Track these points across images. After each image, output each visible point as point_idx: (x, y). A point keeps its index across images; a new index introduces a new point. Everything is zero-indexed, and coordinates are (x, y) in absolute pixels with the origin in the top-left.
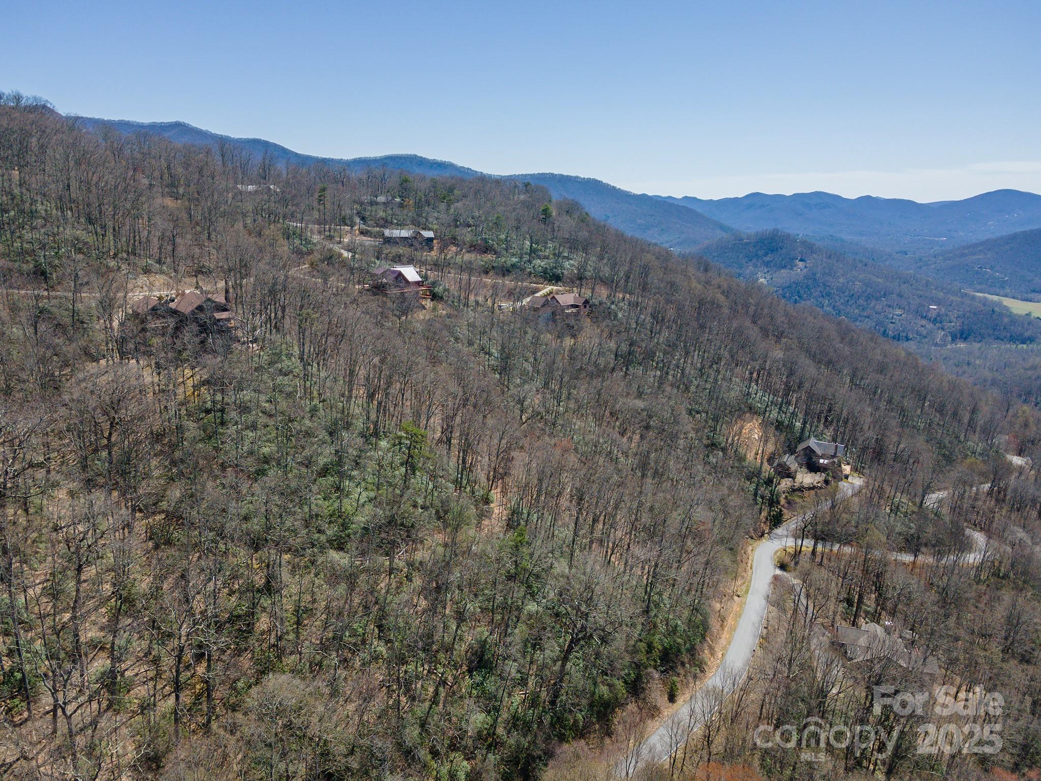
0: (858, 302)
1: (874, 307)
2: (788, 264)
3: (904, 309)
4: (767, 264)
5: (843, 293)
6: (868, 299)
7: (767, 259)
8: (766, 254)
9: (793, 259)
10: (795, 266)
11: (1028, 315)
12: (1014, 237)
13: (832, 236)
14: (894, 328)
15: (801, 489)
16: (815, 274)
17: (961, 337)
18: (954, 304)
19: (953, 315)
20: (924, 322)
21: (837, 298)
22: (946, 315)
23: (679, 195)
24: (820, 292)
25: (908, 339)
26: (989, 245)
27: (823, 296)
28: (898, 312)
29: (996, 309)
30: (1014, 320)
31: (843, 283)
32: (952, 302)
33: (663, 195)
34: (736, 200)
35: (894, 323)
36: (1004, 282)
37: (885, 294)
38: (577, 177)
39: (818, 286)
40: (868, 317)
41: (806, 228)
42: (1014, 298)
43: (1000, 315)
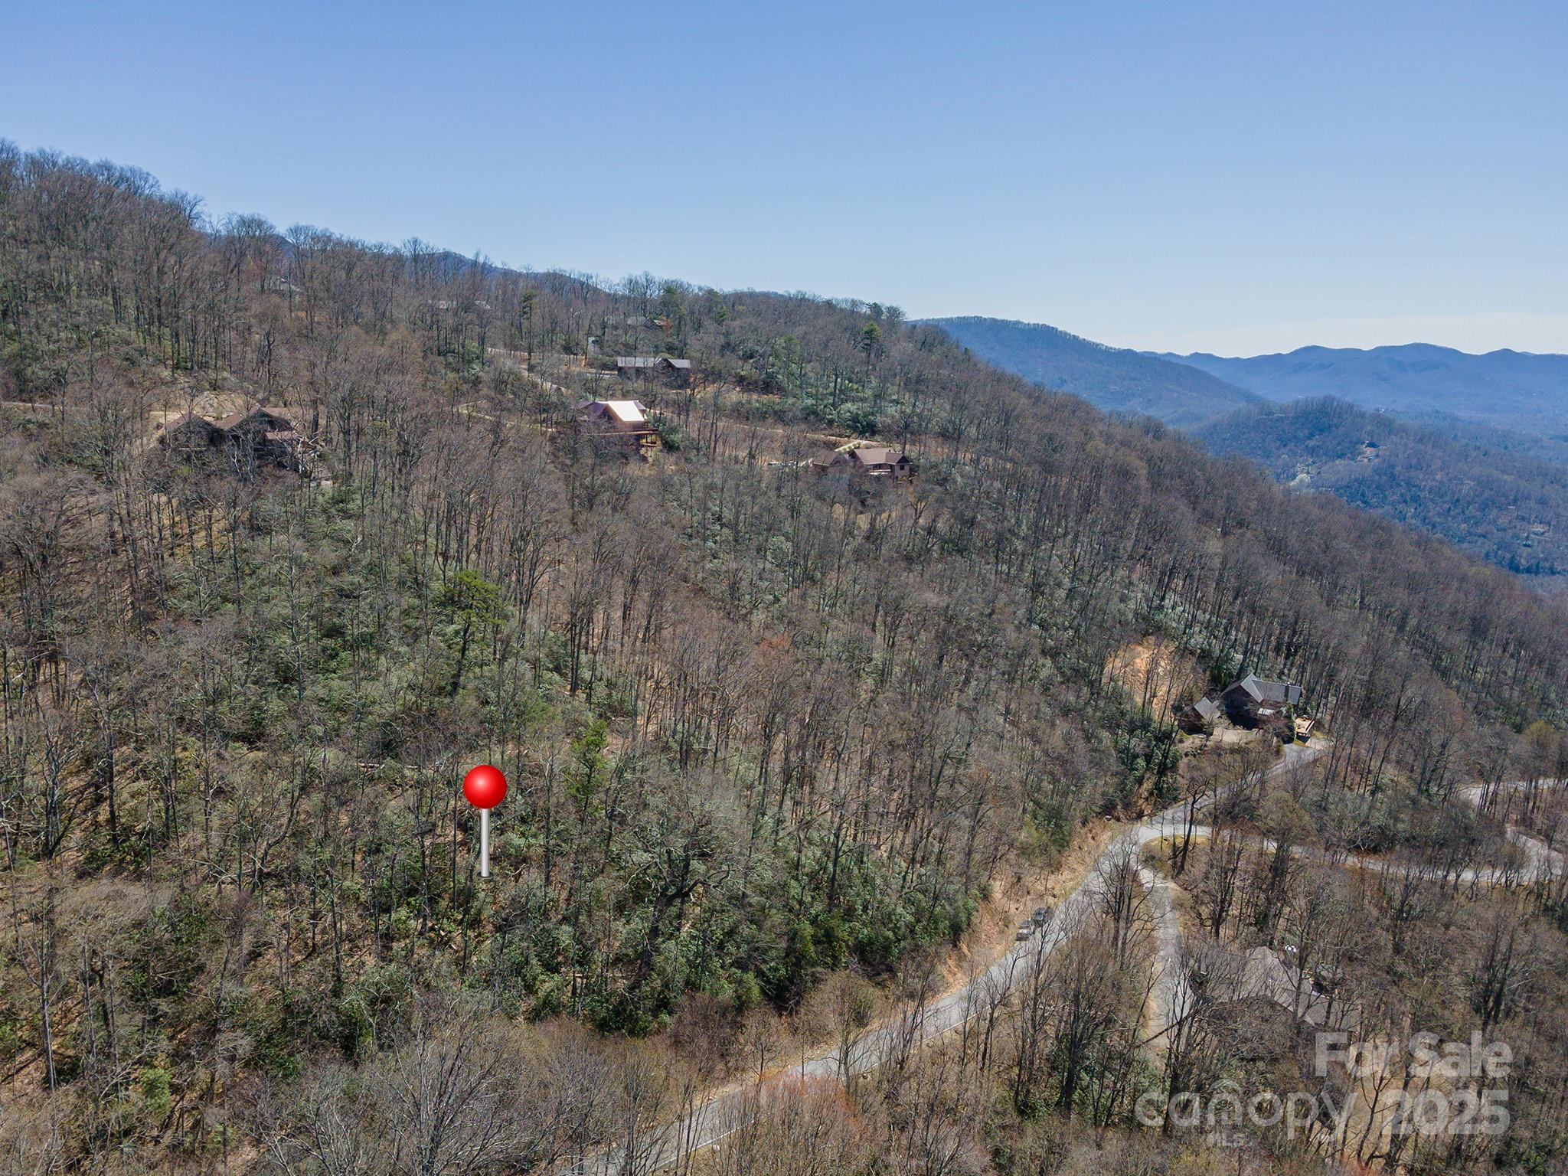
0: (1467, 512)
1: (1495, 521)
2: (1349, 450)
3: (1549, 524)
4: (1312, 451)
5: (1442, 497)
6: (1485, 506)
7: (1311, 443)
8: (1311, 436)
9: (1357, 443)
10: (1360, 454)
13: (1437, 412)
14: (1529, 554)
15: (1216, 751)
16: (1392, 467)
21: (1431, 505)
23: (1185, 352)
24: (1402, 495)
25: (1553, 572)
27: (1405, 502)
31: (1441, 482)
33: (1159, 352)
34: (1278, 357)
35: (1529, 546)
37: (1515, 501)
38: (1018, 323)
39: (1398, 485)
40: (1485, 537)
41: (1394, 401)
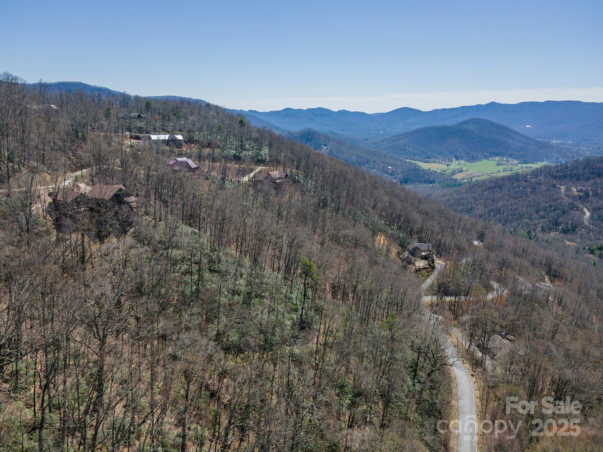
3: (377, 169)
6: (360, 164)
9: (320, 144)
10: (322, 148)
11: (429, 169)
12: (415, 132)
15: (420, 270)
16: (333, 153)
17: (404, 182)
18: (399, 165)
19: (399, 171)
20: (387, 175)
22: (397, 172)
23: (246, 110)
26: (405, 135)
28: (375, 171)
29: (417, 167)
30: (425, 172)
31: (347, 157)
32: (398, 165)
36: (415, 153)
37: (367, 162)
42: (421, 161)
43: (419, 170)
